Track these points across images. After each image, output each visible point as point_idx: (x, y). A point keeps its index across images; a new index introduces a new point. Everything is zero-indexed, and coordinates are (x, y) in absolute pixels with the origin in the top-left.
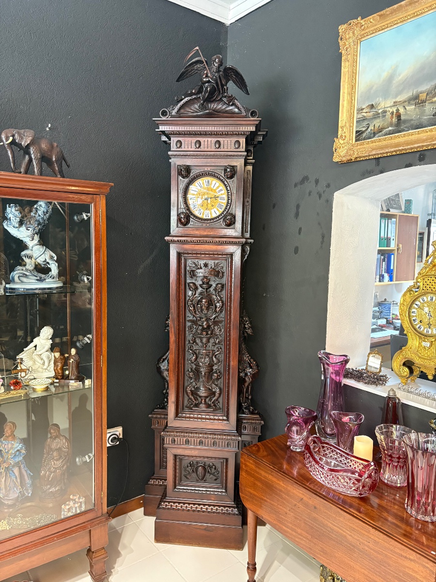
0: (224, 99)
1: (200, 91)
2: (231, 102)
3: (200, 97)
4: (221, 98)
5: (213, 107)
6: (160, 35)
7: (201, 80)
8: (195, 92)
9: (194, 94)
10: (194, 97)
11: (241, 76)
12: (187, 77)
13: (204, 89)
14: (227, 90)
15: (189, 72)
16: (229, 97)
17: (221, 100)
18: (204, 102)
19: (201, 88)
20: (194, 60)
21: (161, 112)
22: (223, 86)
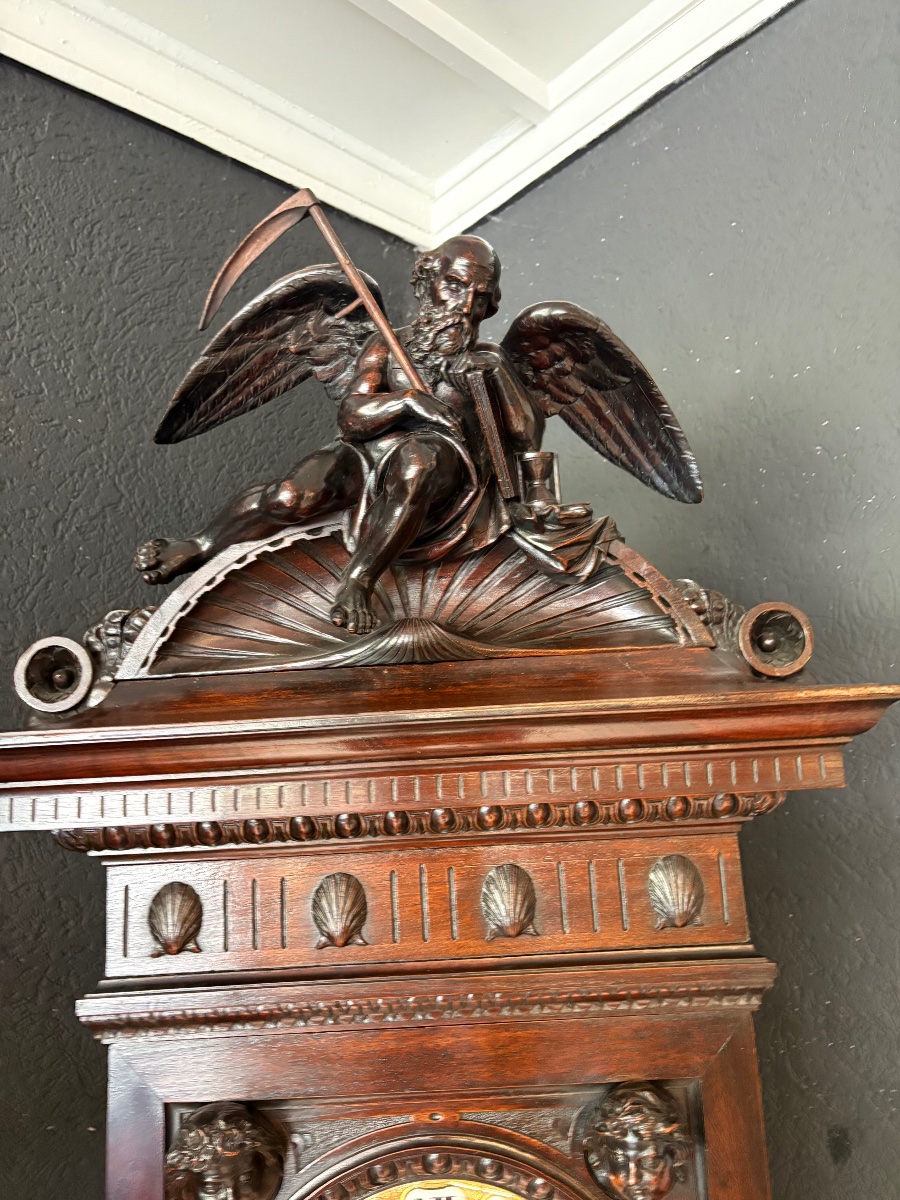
0: (527, 540)
1: (338, 495)
2: (582, 558)
3: (336, 537)
4: (502, 538)
5: (441, 604)
6: (119, 262)
7: (344, 415)
8: (299, 498)
9: (293, 517)
10: (289, 537)
11: (640, 377)
12: (240, 409)
13: (370, 479)
14: (548, 473)
15: (251, 375)
16: (571, 524)
17: (504, 548)
18: (373, 574)
19: (347, 467)
20: (279, 287)
21: (23, 662)
22: (514, 444)
